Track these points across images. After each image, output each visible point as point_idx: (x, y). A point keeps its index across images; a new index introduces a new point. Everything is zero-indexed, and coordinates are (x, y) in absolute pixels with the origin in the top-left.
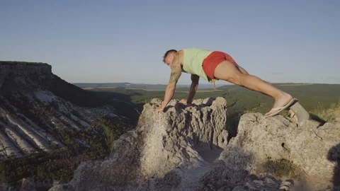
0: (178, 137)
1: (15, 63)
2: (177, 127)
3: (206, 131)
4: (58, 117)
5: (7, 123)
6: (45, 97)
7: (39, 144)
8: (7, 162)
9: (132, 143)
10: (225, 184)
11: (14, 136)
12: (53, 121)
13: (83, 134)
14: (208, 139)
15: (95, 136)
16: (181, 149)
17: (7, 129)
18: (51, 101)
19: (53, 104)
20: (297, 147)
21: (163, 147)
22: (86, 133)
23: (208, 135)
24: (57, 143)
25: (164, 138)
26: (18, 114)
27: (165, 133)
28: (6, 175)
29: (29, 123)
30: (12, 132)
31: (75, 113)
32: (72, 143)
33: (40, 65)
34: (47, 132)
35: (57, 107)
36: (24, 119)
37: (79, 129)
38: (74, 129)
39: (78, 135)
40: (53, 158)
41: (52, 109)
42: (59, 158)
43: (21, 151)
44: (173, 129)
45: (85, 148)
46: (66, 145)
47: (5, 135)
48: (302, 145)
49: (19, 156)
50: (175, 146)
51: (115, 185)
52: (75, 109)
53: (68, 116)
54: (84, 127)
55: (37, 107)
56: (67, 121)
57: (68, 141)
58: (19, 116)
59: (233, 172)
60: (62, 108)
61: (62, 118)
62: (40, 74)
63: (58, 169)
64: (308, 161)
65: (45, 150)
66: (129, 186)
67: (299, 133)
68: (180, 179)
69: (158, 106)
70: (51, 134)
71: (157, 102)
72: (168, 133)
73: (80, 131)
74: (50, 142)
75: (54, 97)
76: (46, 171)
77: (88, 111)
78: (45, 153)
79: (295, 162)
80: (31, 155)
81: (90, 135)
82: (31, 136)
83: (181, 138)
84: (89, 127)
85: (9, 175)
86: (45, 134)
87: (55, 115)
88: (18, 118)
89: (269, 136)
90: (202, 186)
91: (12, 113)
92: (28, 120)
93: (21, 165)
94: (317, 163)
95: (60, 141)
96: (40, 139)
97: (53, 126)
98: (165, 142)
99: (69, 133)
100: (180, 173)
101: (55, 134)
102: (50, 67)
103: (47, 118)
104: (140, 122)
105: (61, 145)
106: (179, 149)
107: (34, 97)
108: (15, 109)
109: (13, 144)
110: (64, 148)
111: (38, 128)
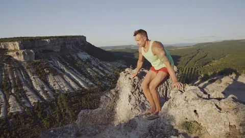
0: (139, 95)
1: (66, 37)
2: (139, 89)
3: (162, 89)
4: (91, 68)
5: (64, 72)
6: (84, 56)
7: (82, 84)
8: (66, 95)
9: (111, 99)
10: (161, 132)
11: (68, 80)
12: (89, 70)
13: (106, 78)
14: (163, 95)
15: (113, 80)
16: (141, 103)
17: (64, 76)
18: (87, 58)
19: (88, 60)
20: (203, 115)
21: (128, 103)
22: (108, 78)
23: (163, 92)
24: (91, 84)
25: (130, 96)
26: (70, 67)
27: (130, 94)
28: (66, 102)
29: (75, 72)
30: (67, 78)
31: (101, 65)
32: (100, 83)
33: (80, 36)
34: (86, 77)
35: (90, 62)
36: (73, 70)
37: (104, 75)
38: (101, 75)
39: (103, 79)
40: (90, 92)
41: (88, 63)
42: (93, 92)
43: (73, 89)
44: (136, 90)
45: (108, 87)
46: (97, 85)
47: (64, 79)
48: (206, 113)
49: (72, 91)
50: (137, 102)
51: (102, 124)
52: (101, 62)
53: (97, 67)
54: (107, 74)
55: (79, 62)
56: (97, 70)
57: (98, 82)
58: (70, 68)
59: (166, 125)
60: (93, 62)
61: (94, 68)
62: (80, 43)
63: (94, 99)
64: (210, 125)
65: (86, 88)
66: (110, 125)
67: (205, 104)
68: (137, 124)
69: (129, 74)
70: (88, 78)
71: (129, 71)
72: (132, 93)
73: (105, 77)
74: (87, 83)
75: (88, 56)
76: (86, 100)
77: (109, 64)
78: (86, 89)
79: (202, 124)
80: (78, 91)
81: (111, 78)
82: (77, 80)
83: (142, 96)
84: (110, 74)
85: (68, 102)
86: (85, 78)
87: (89, 67)
88: (69, 69)
89: (186, 104)
90: (147, 131)
91: (66, 66)
92: (75, 70)
93: (73, 96)
94: (215, 127)
95: (93, 82)
96: (83, 81)
97: (89, 73)
98: (130, 99)
99: (98, 78)
100: (137, 120)
101: (90, 78)
102: (85, 38)
103: (85, 69)
104: (118, 84)
105: (94, 85)
106: (139, 103)
107: (77, 57)
108: (68, 64)
109: (68, 84)
110: (96, 87)
111: (81, 75)
